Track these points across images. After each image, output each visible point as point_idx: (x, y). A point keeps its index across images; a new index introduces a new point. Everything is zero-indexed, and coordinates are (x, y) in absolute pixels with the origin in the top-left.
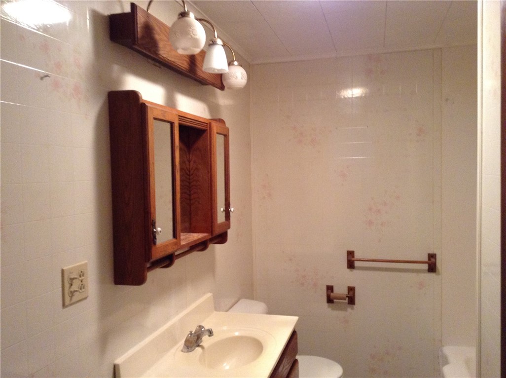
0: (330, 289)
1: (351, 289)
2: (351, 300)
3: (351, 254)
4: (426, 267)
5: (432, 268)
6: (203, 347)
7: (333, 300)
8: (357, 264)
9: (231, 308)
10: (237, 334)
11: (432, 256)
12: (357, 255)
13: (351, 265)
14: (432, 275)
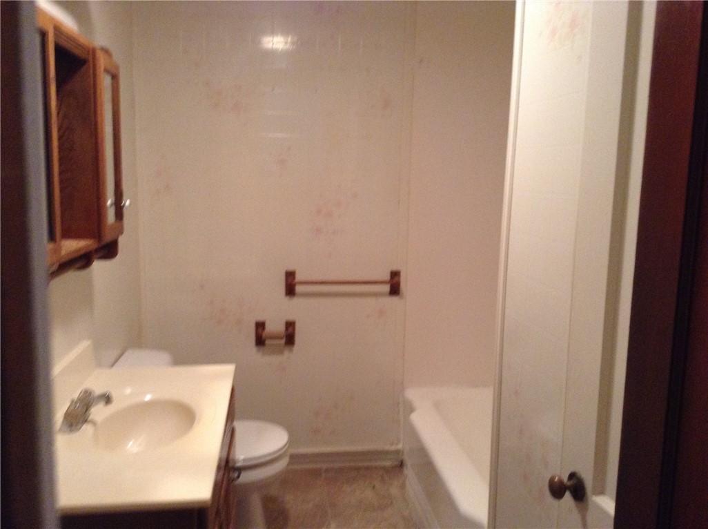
0: (260, 326)
1: (290, 325)
2: (290, 339)
3: (290, 275)
4: (387, 288)
5: (395, 290)
6: (94, 423)
7: (264, 341)
8: (299, 289)
9: (116, 361)
10: (148, 398)
11: (395, 275)
12: (299, 277)
13: (290, 290)
14: (395, 299)
